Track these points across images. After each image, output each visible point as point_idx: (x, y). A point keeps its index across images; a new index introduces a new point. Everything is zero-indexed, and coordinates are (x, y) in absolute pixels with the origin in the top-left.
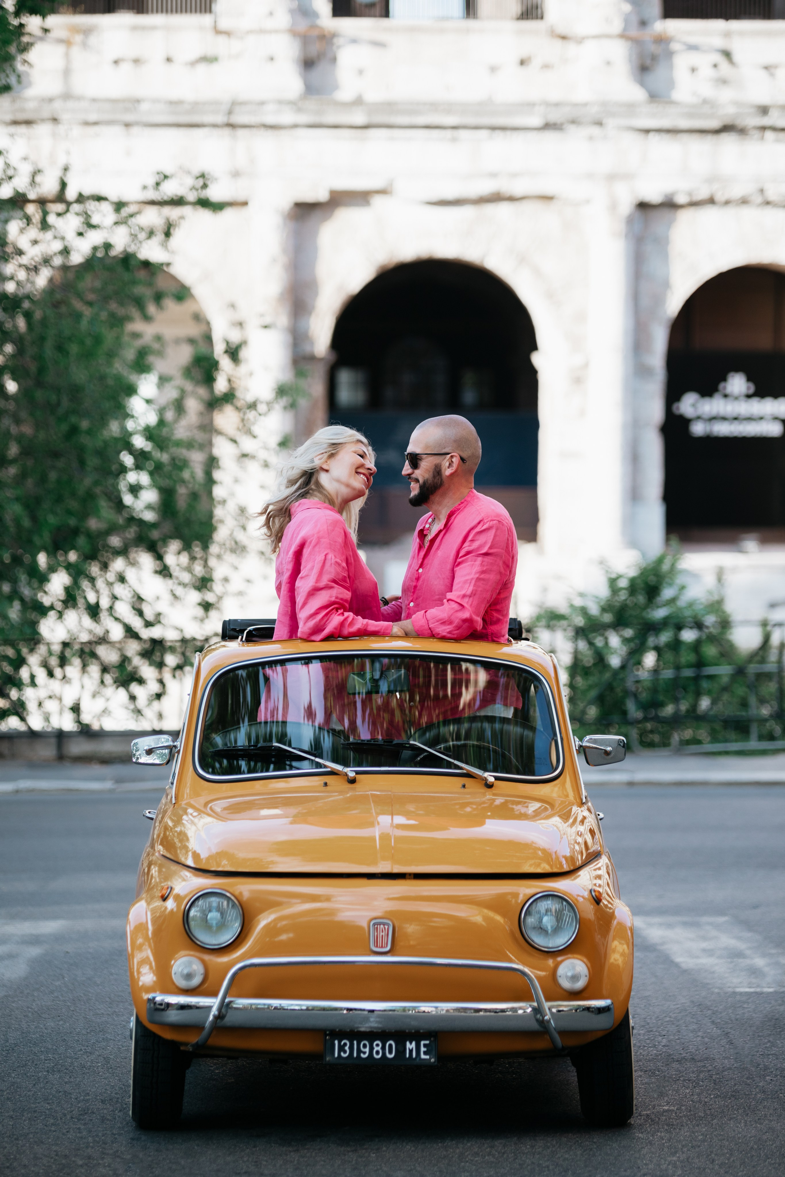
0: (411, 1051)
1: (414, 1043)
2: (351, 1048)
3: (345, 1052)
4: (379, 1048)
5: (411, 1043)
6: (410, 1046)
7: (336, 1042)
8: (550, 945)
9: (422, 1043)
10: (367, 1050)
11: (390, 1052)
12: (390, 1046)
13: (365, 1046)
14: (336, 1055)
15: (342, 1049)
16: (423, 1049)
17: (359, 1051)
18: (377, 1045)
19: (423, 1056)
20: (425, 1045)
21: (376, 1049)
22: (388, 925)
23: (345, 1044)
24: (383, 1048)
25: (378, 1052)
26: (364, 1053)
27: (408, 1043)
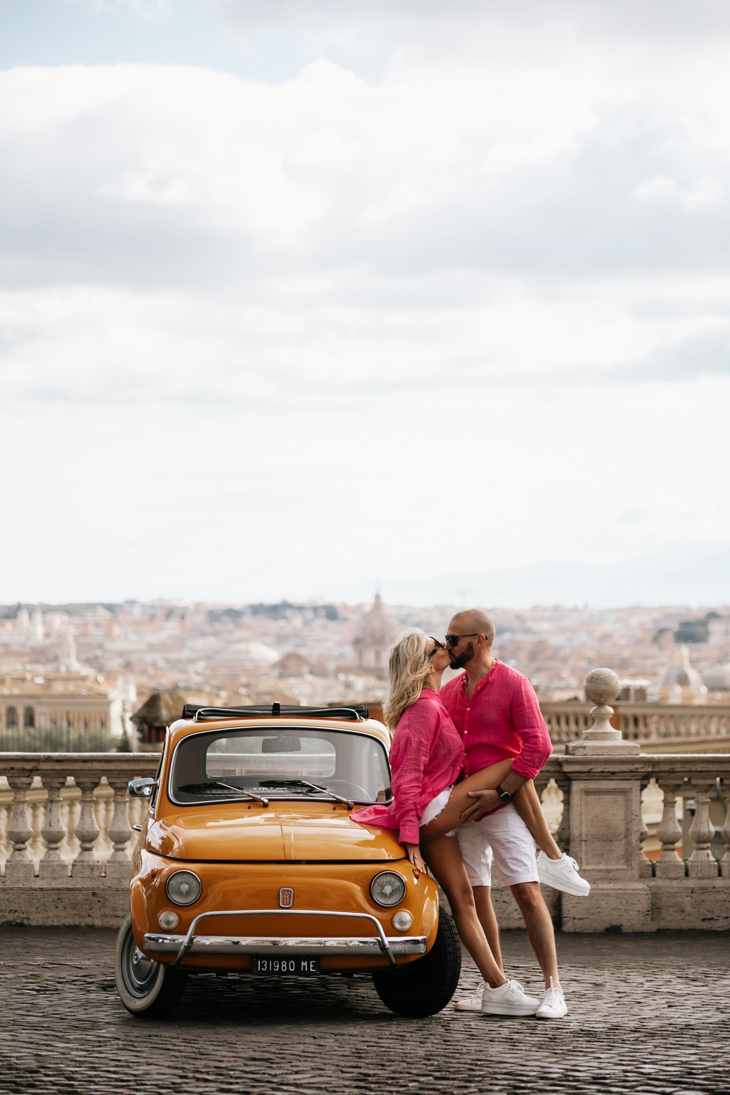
0: (304, 967)
1: (306, 962)
2: (268, 965)
3: (264, 968)
4: (285, 965)
5: (304, 963)
6: (304, 964)
7: (259, 962)
8: (388, 903)
9: (311, 962)
10: (278, 966)
11: (292, 968)
12: (292, 964)
13: (276, 964)
14: (259, 970)
15: (262, 966)
16: (311, 966)
17: (273, 967)
18: (284, 964)
19: (311, 970)
20: (313, 964)
21: (283, 966)
22: (290, 891)
23: (264, 963)
24: (288, 965)
25: (284, 968)
26: (276, 968)
27: (302, 962)
